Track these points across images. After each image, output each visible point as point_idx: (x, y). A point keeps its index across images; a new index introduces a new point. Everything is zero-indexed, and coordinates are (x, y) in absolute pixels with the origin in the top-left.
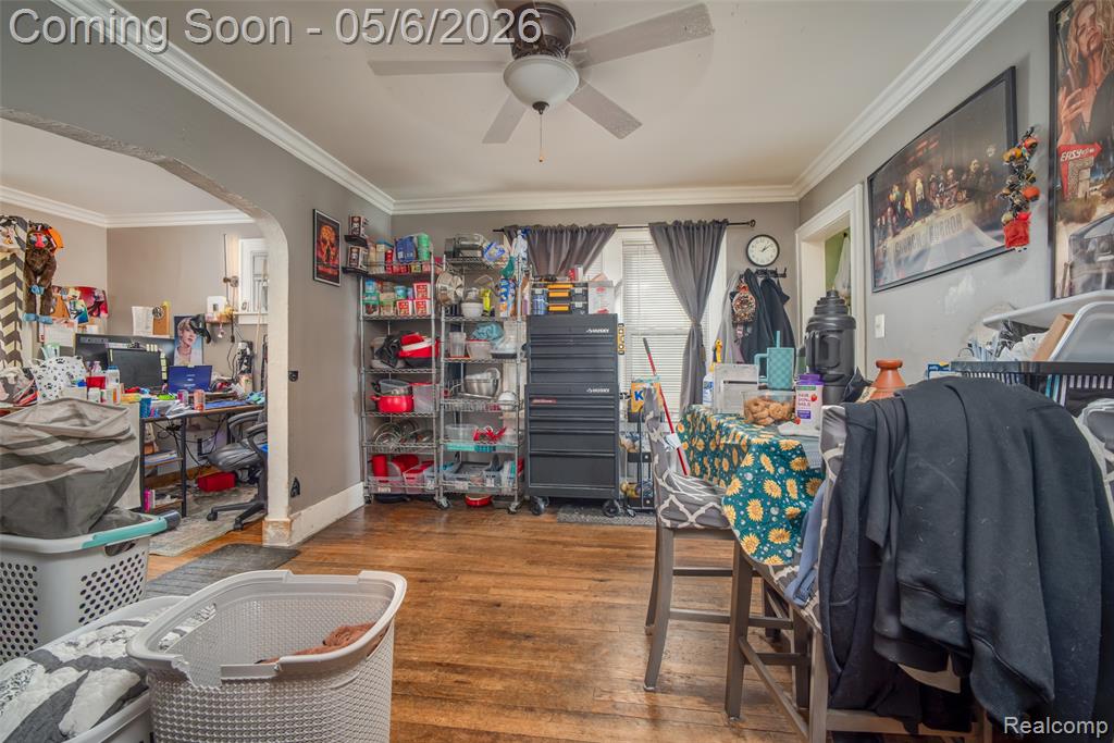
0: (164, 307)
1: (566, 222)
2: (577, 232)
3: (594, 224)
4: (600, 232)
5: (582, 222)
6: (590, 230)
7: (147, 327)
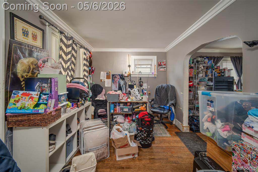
0: (110, 72)
1: (212, 55)
2: (215, 58)
3: (218, 56)
4: (220, 58)
5: (216, 56)
6: (218, 58)
7: (104, 77)
